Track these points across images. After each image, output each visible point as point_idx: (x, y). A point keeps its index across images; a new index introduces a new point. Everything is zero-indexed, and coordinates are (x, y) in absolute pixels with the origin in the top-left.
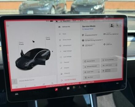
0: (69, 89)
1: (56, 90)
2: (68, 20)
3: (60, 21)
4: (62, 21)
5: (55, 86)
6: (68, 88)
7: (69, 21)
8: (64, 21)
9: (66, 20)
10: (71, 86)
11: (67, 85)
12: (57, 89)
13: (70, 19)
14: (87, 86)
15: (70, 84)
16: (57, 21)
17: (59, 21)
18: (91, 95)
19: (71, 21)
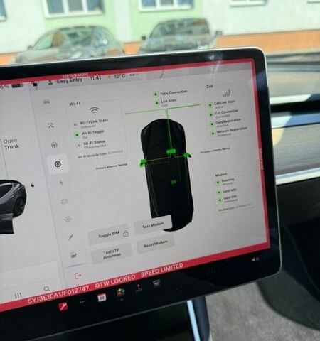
0: (105, 299)
1: (61, 309)
2: (74, 76)
3: (48, 82)
4: (53, 81)
5: (56, 296)
6: (102, 298)
7: (77, 80)
8: (62, 82)
9: (66, 77)
10: (110, 290)
11: (97, 287)
12: (65, 305)
13: (80, 75)
14: (161, 282)
15: (107, 284)
16: (35, 85)
17: (43, 83)
18: (190, 303)
19: (86, 79)
